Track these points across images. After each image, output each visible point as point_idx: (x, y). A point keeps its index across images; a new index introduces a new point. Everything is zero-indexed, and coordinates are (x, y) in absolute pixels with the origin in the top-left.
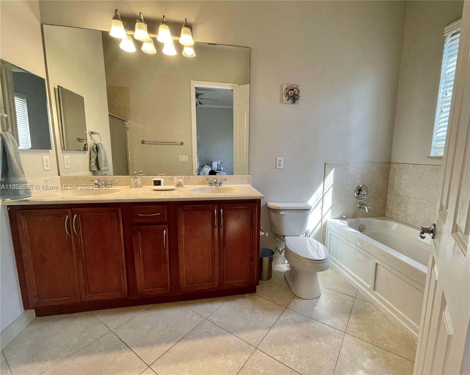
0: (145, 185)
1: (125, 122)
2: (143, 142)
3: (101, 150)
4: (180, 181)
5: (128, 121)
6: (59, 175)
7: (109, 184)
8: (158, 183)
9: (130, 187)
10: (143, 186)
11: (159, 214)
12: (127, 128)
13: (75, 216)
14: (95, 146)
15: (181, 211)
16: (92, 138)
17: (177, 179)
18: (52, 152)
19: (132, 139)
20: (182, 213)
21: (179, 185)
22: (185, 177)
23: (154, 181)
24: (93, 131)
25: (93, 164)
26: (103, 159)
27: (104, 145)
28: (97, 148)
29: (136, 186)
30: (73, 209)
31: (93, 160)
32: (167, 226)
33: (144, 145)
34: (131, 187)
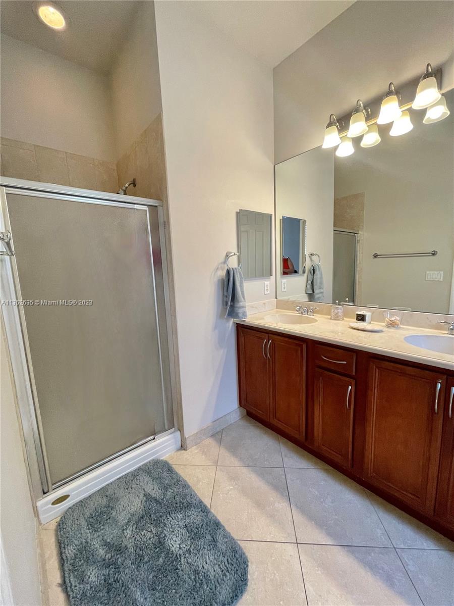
0: (347, 318)
1: (356, 235)
2: (376, 256)
3: (317, 272)
4: (393, 319)
5: (360, 232)
6: (276, 298)
7: (311, 312)
8: (361, 318)
9: (330, 317)
10: (345, 319)
11: (345, 363)
12: (358, 240)
13: (270, 341)
14: (313, 268)
15: (374, 367)
16: (311, 260)
17: (389, 316)
18: (273, 278)
19: (362, 253)
20: (377, 370)
21: (392, 325)
22: (403, 313)
23: (357, 314)
24: (312, 252)
25: (308, 286)
26: (319, 281)
27: (321, 266)
28: (314, 270)
29: (336, 318)
30: (270, 335)
31: (310, 282)
32: (353, 382)
33: (376, 259)
34: (331, 319)
